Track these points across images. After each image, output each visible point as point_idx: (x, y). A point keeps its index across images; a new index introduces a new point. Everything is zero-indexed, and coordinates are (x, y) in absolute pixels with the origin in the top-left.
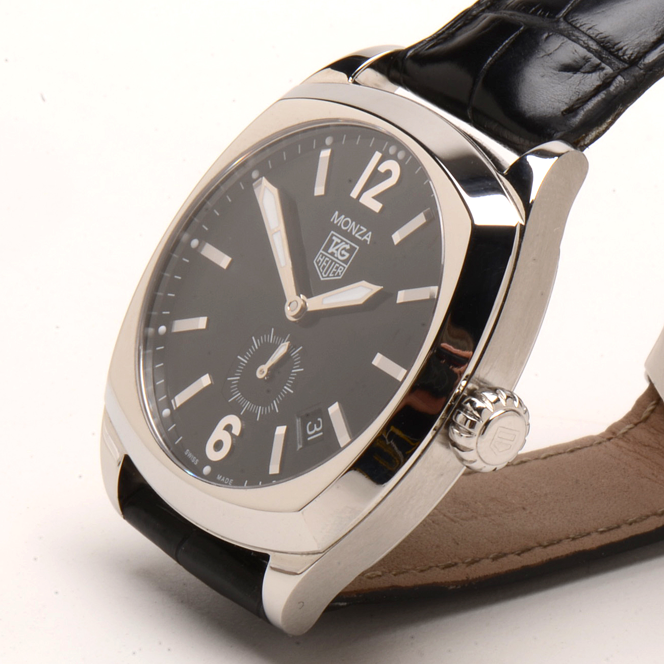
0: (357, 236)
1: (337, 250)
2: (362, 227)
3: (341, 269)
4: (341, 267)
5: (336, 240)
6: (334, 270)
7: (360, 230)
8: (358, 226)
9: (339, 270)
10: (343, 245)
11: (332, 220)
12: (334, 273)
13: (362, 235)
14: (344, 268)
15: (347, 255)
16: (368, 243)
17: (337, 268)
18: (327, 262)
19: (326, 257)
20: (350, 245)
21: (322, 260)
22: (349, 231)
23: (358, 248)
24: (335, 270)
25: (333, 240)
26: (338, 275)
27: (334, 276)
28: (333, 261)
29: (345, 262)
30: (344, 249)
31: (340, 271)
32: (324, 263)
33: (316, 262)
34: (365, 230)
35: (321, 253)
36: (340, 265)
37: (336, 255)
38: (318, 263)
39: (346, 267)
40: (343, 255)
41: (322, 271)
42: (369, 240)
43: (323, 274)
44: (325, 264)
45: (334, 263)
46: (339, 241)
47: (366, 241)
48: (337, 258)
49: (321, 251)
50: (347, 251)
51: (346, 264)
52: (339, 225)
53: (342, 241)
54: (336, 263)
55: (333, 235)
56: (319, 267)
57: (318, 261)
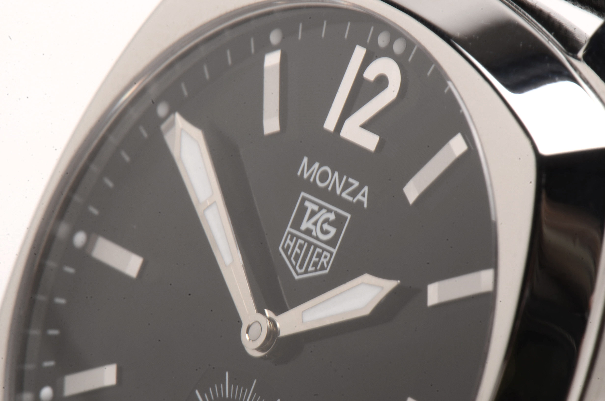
0: (344, 195)
1: (315, 224)
2: (351, 180)
3: (326, 257)
4: (325, 253)
5: (310, 206)
6: (314, 259)
7: (347, 185)
8: (345, 178)
9: (322, 259)
10: (323, 215)
11: (299, 173)
12: (315, 264)
13: (354, 194)
14: (331, 254)
15: (333, 231)
16: (365, 206)
17: (319, 256)
18: (301, 247)
19: (298, 238)
20: (336, 214)
21: (292, 245)
22: (330, 188)
23: (349, 216)
24: (317, 259)
25: (306, 209)
26: (322, 268)
27: (316, 270)
28: (310, 244)
29: (332, 242)
30: (326, 221)
31: (325, 261)
32: (297, 250)
33: (283, 248)
34: (356, 184)
35: (289, 233)
36: (324, 250)
37: (314, 233)
38: (286, 251)
39: (335, 251)
40: (326, 232)
41: (294, 263)
42: (365, 200)
43: (297, 268)
44: (299, 251)
45: (312, 247)
46: (316, 208)
47: (360, 203)
48: (317, 238)
49: (289, 229)
50: (331, 224)
51: (334, 248)
52: (312, 180)
53: (321, 208)
54: (316, 246)
55: (304, 199)
56: (289, 258)
57: (286, 246)
